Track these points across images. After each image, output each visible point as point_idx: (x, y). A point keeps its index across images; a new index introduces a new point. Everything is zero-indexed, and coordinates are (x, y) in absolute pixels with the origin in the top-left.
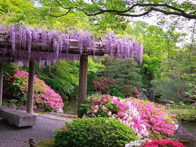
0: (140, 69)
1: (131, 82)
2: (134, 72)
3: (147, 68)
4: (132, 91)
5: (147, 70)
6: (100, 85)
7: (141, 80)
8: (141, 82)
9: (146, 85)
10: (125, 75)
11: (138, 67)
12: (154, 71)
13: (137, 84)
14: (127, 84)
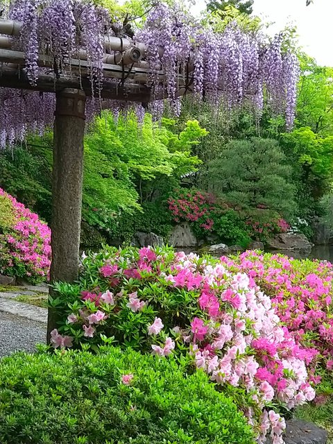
0: (290, 167)
1: (267, 200)
2: (276, 177)
3: (310, 166)
4: (270, 225)
5: (310, 170)
6: (186, 208)
7: (293, 197)
8: (294, 202)
9: (307, 210)
10: (251, 184)
11: (287, 164)
12: (327, 173)
13: (283, 206)
14: (256, 206)
